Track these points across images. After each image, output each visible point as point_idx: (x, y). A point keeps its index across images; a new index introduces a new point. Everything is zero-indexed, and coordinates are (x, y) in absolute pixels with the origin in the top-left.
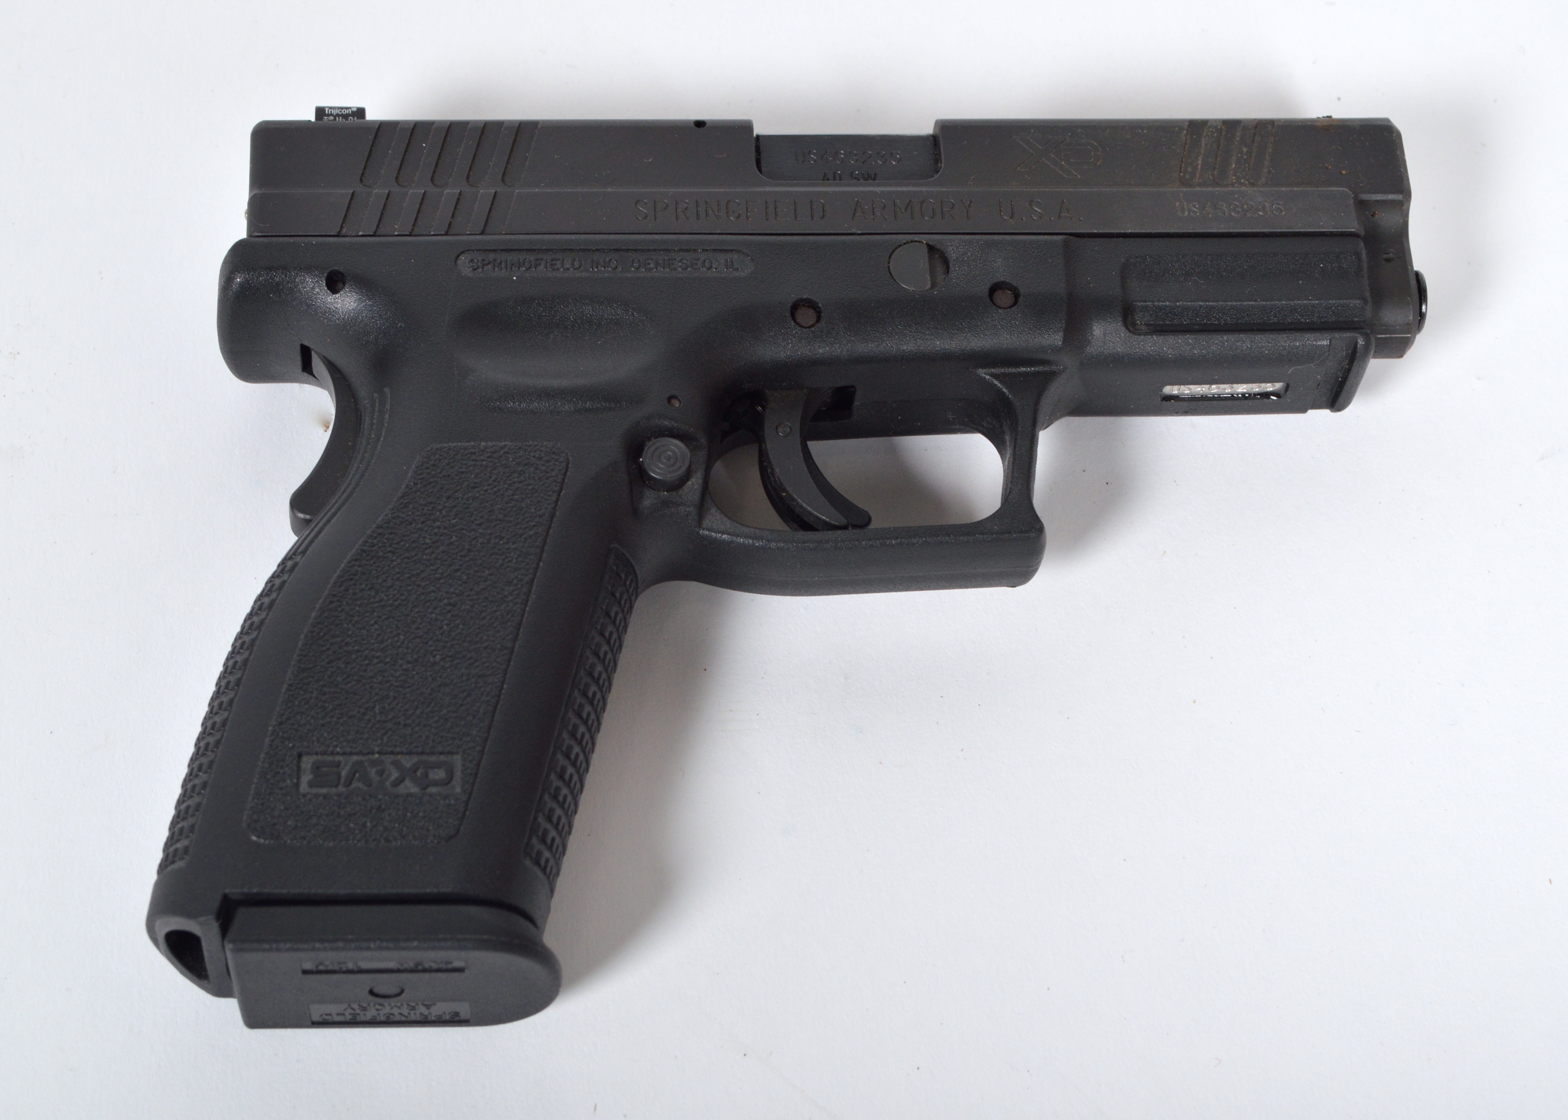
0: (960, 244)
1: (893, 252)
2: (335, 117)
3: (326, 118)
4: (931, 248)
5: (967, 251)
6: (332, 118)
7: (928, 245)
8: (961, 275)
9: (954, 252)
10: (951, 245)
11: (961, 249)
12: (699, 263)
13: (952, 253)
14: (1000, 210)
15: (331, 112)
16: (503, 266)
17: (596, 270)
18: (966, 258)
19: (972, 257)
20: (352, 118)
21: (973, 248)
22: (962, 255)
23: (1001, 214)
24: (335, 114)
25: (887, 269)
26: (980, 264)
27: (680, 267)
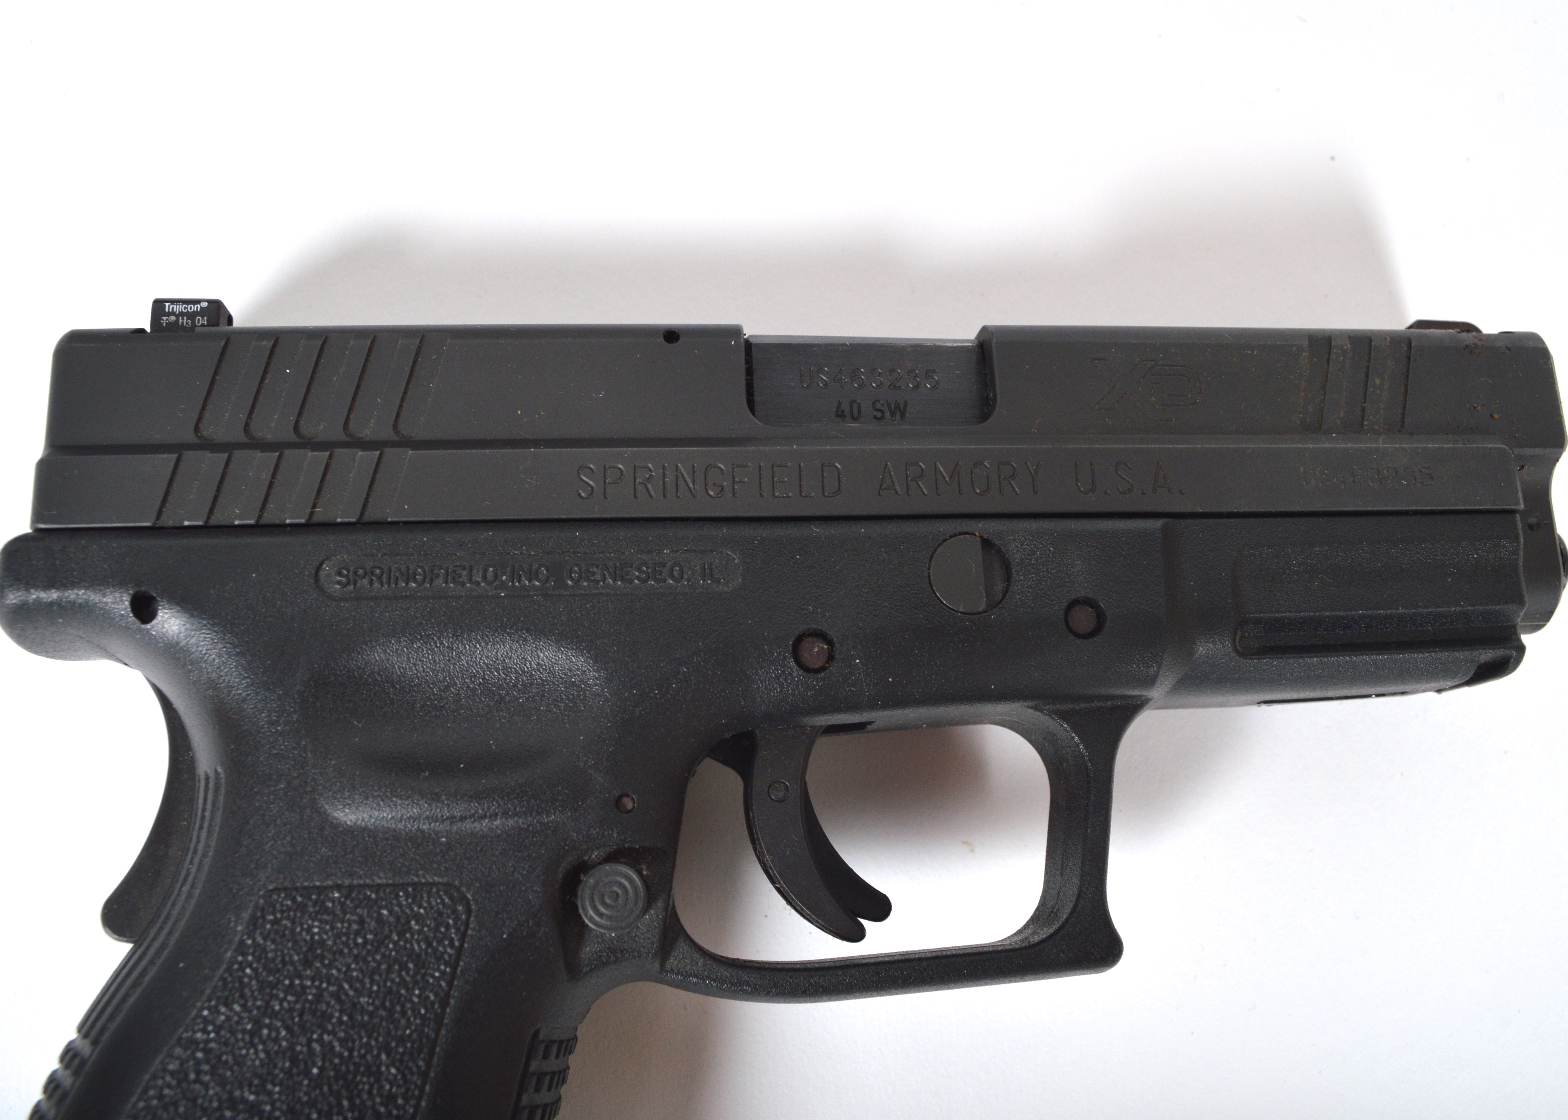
0: (1025, 539)
1: (935, 550)
2: (177, 316)
3: (165, 318)
4: (987, 543)
5: (1035, 549)
6: (173, 318)
7: (981, 537)
8: (1027, 587)
9: (1018, 551)
10: (1014, 540)
11: (1027, 545)
12: (665, 571)
13: (1015, 551)
14: (1077, 479)
15: (173, 308)
16: (384, 581)
17: (517, 584)
18: (1033, 561)
19: (1041, 558)
20: (200, 318)
21: (1043, 544)
22: (1028, 555)
23: (1077, 485)
24: (177, 313)
25: (927, 580)
26: (1052, 569)
27: (638, 578)
